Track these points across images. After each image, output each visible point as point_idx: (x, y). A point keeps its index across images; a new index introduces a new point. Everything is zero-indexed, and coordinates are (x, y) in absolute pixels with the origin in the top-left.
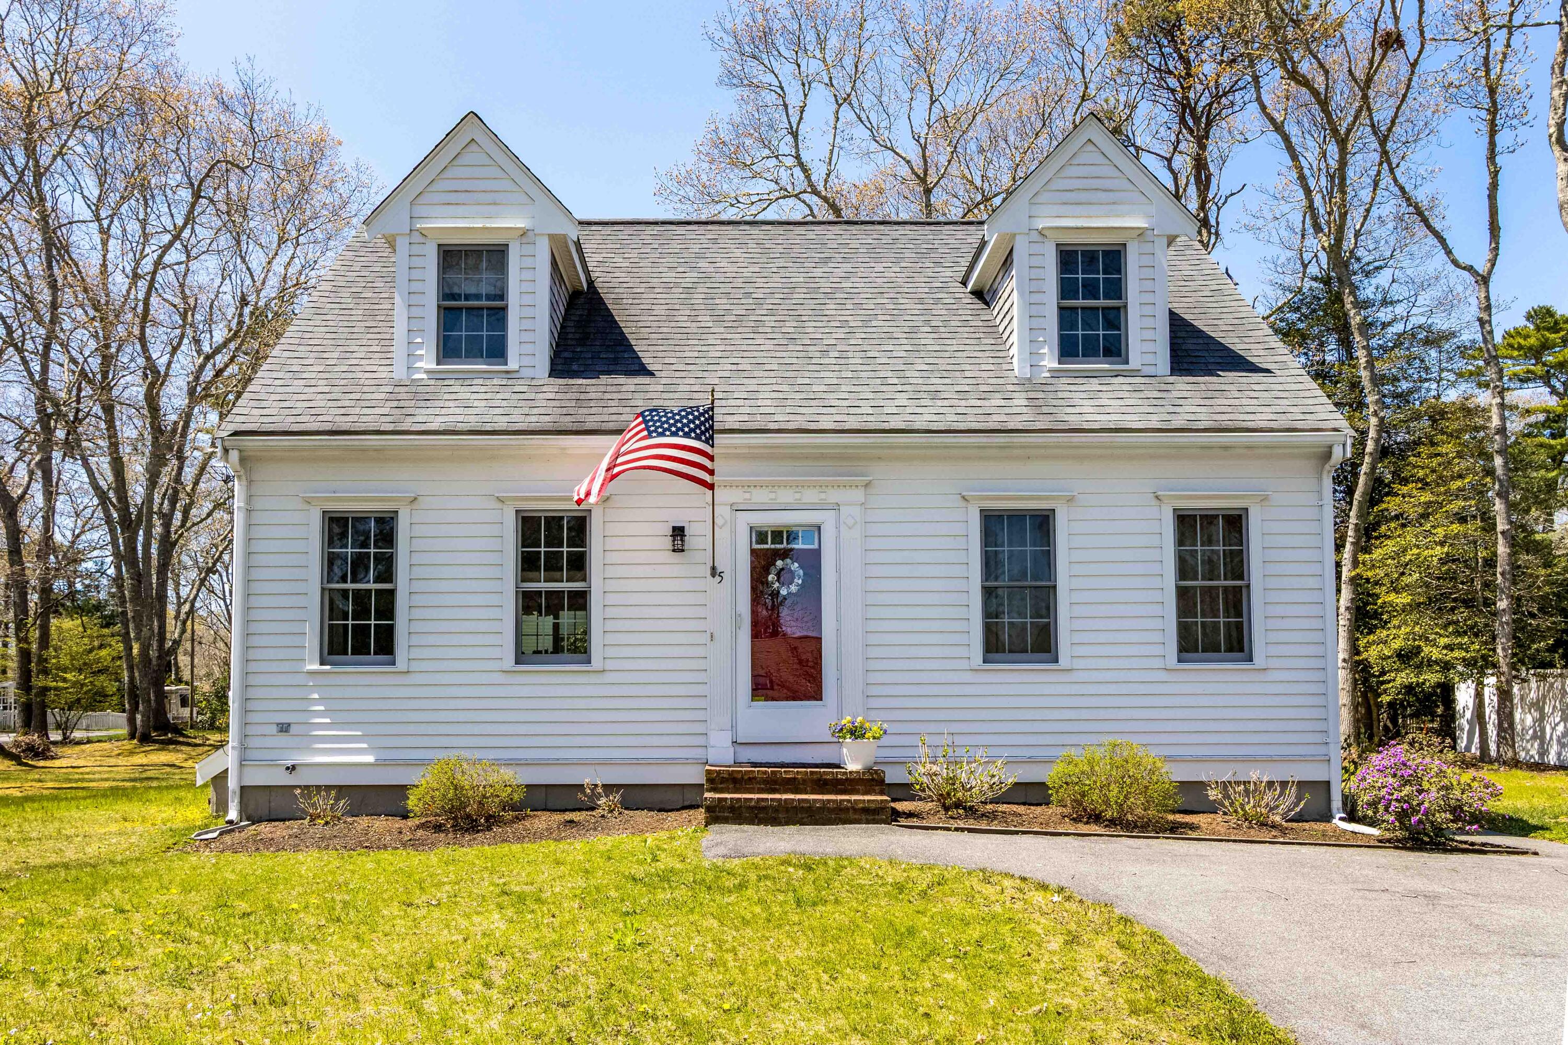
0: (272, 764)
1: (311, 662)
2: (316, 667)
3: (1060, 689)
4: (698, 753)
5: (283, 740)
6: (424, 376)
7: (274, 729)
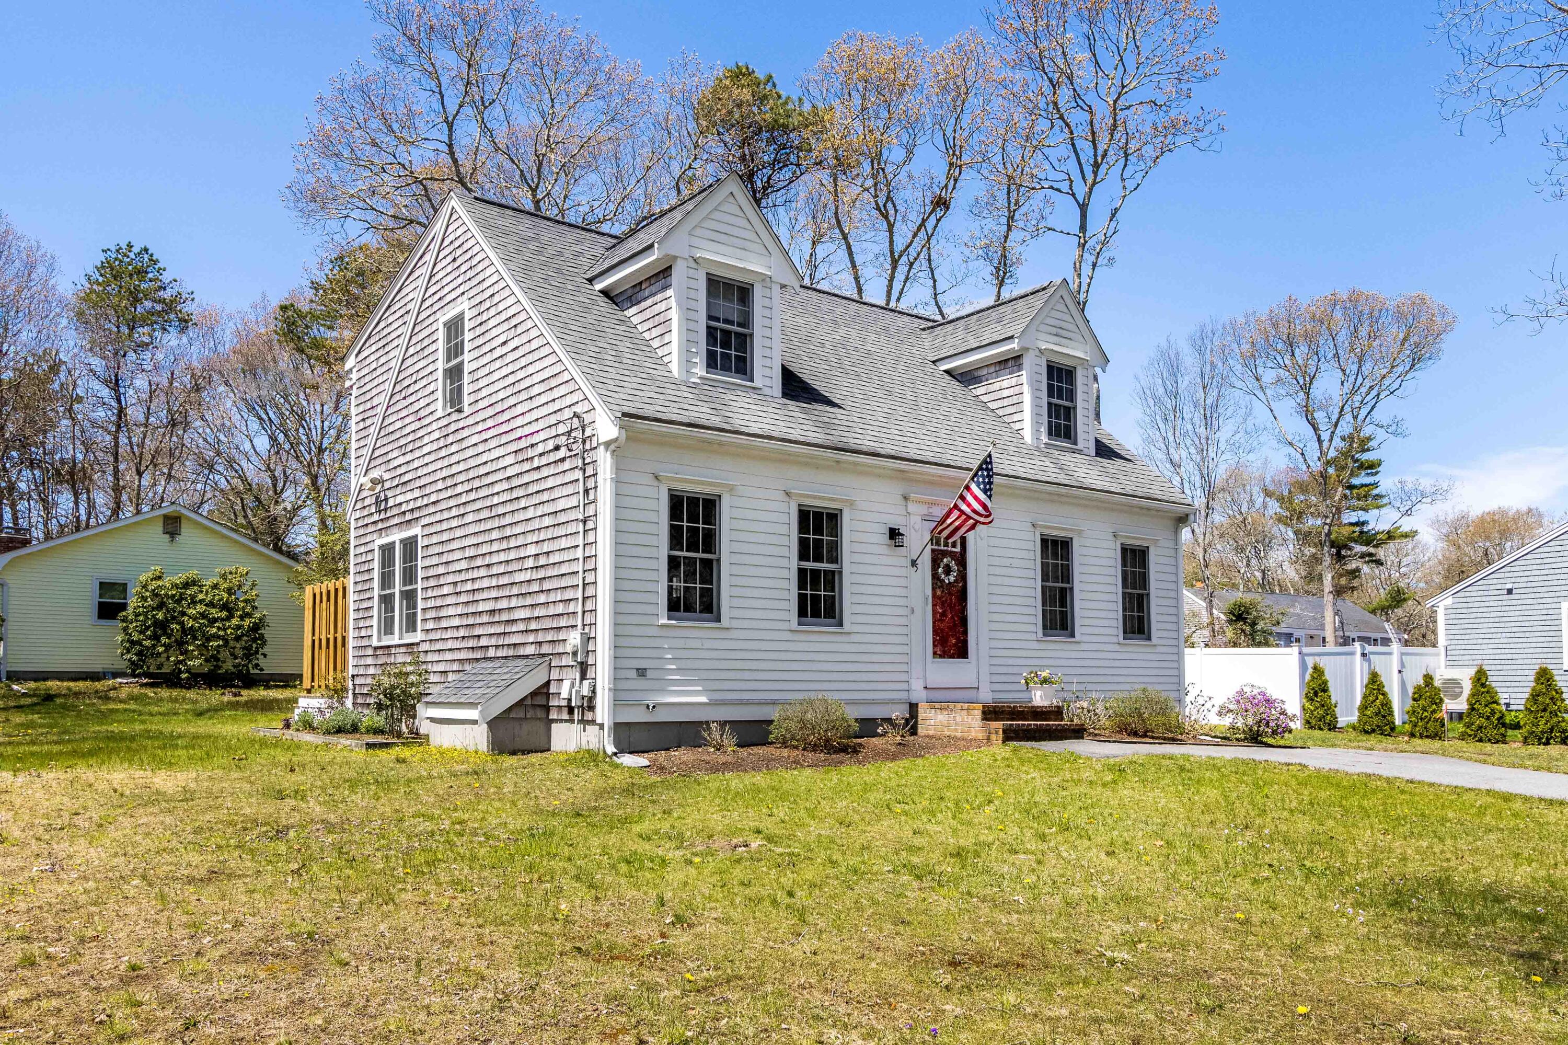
0: (636, 704)
1: (662, 618)
2: (664, 621)
3: (1073, 655)
4: (904, 695)
5: (641, 683)
6: (698, 381)
7: (633, 674)
